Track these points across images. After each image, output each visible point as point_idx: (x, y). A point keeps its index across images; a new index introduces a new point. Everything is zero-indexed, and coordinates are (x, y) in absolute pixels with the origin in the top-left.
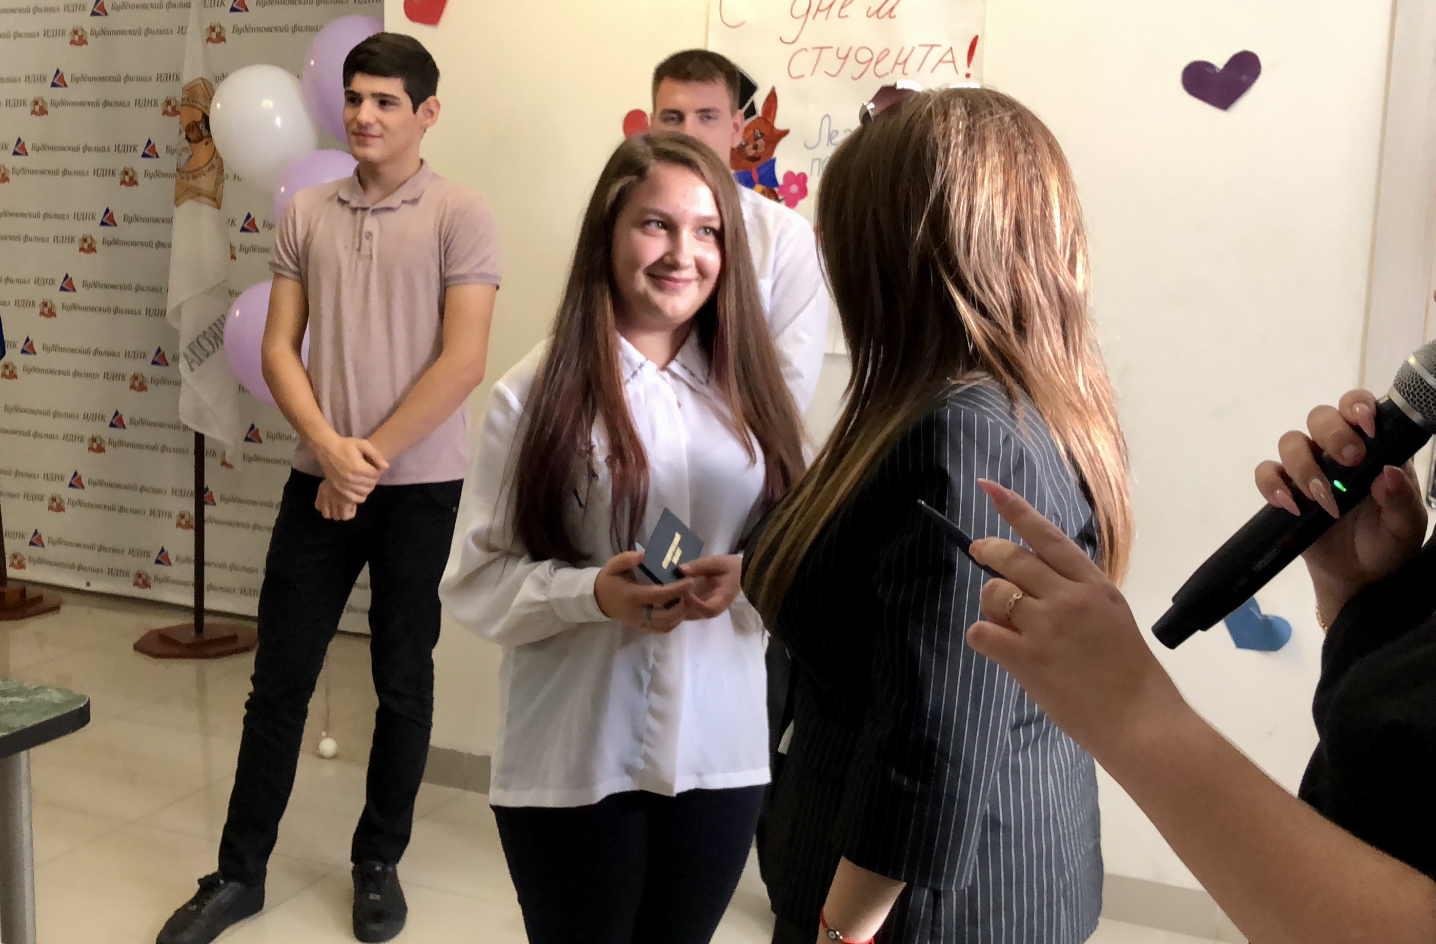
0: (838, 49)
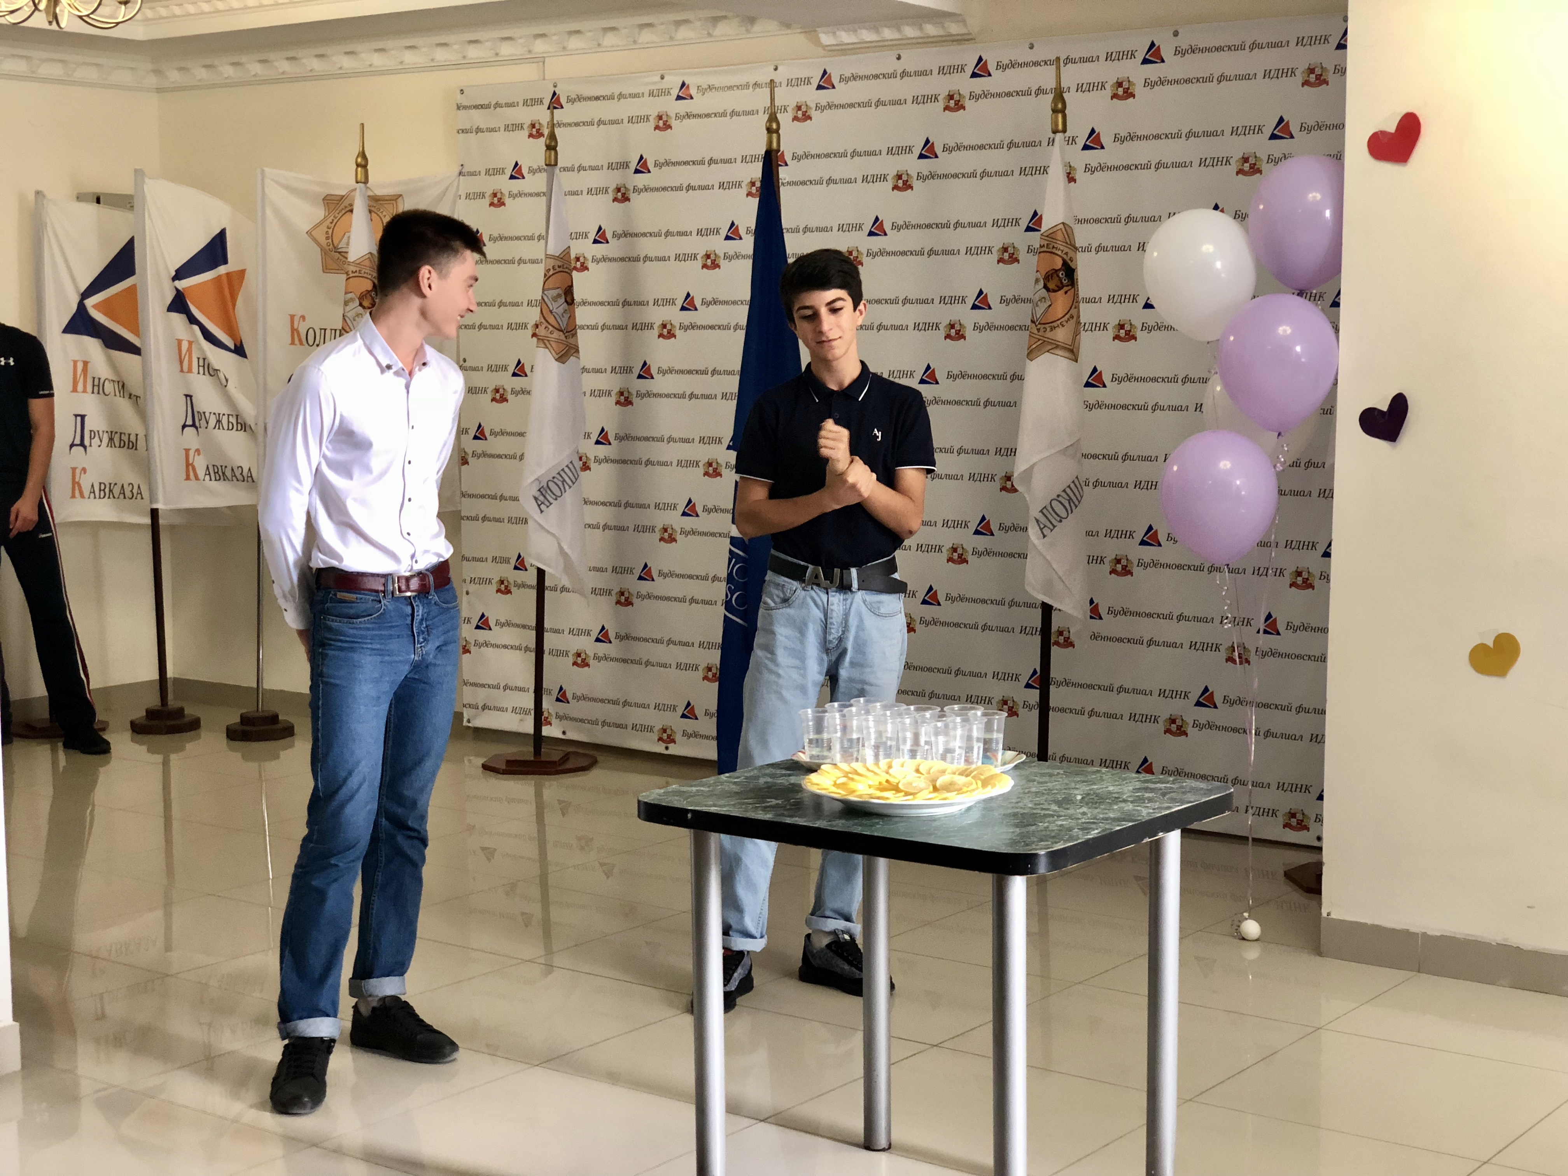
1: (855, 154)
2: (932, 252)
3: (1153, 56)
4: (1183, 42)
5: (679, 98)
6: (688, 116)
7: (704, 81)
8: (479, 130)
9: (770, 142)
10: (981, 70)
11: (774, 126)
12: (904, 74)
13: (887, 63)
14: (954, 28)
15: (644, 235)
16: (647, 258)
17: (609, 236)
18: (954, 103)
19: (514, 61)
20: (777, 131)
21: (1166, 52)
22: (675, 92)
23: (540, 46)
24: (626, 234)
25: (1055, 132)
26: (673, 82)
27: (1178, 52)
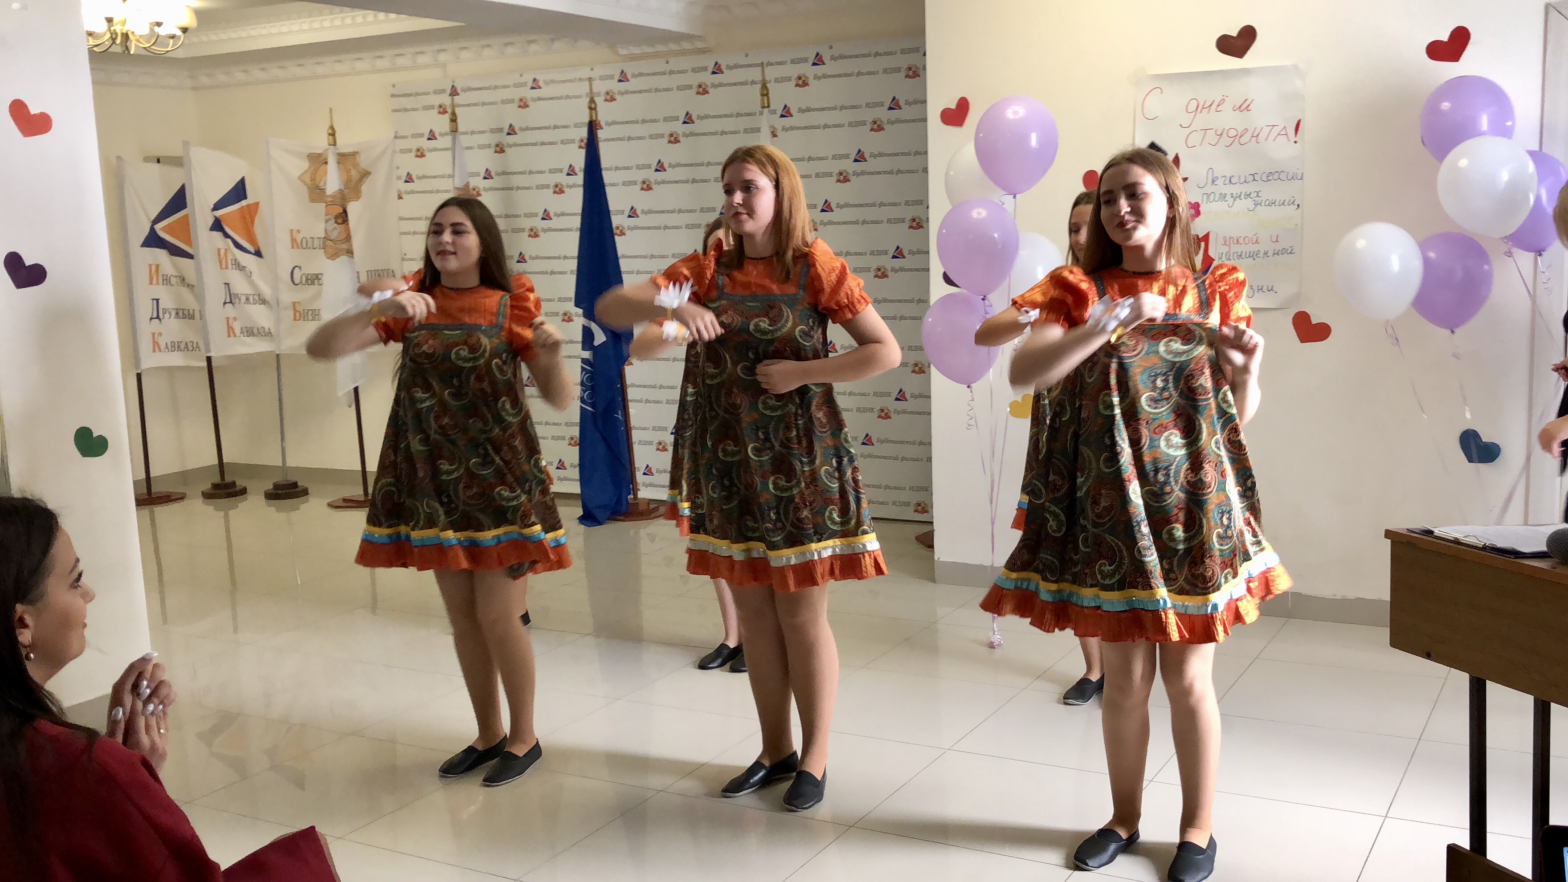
0: (1216, 131)
1: (644, 121)
2: (694, 181)
3: (818, 61)
4: (836, 52)
5: (533, 88)
6: (539, 99)
7: (549, 77)
8: (406, 110)
9: (591, 116)
10: (717, 70)
11: (593, 106)
12: (671, 72)
13: (659, 65)
14: (700, 45)
15: (515, 173)
16: (518, 188)
17: (493, 174)
18: (703, 90)
19: (425, 66)
20: (595, 109)
21: (826, 59)
22: (530, 84)
23: (442, 57)
24: (504, 173)
25: (763, 107)
26: (528, 78)
27: (833, 58)
